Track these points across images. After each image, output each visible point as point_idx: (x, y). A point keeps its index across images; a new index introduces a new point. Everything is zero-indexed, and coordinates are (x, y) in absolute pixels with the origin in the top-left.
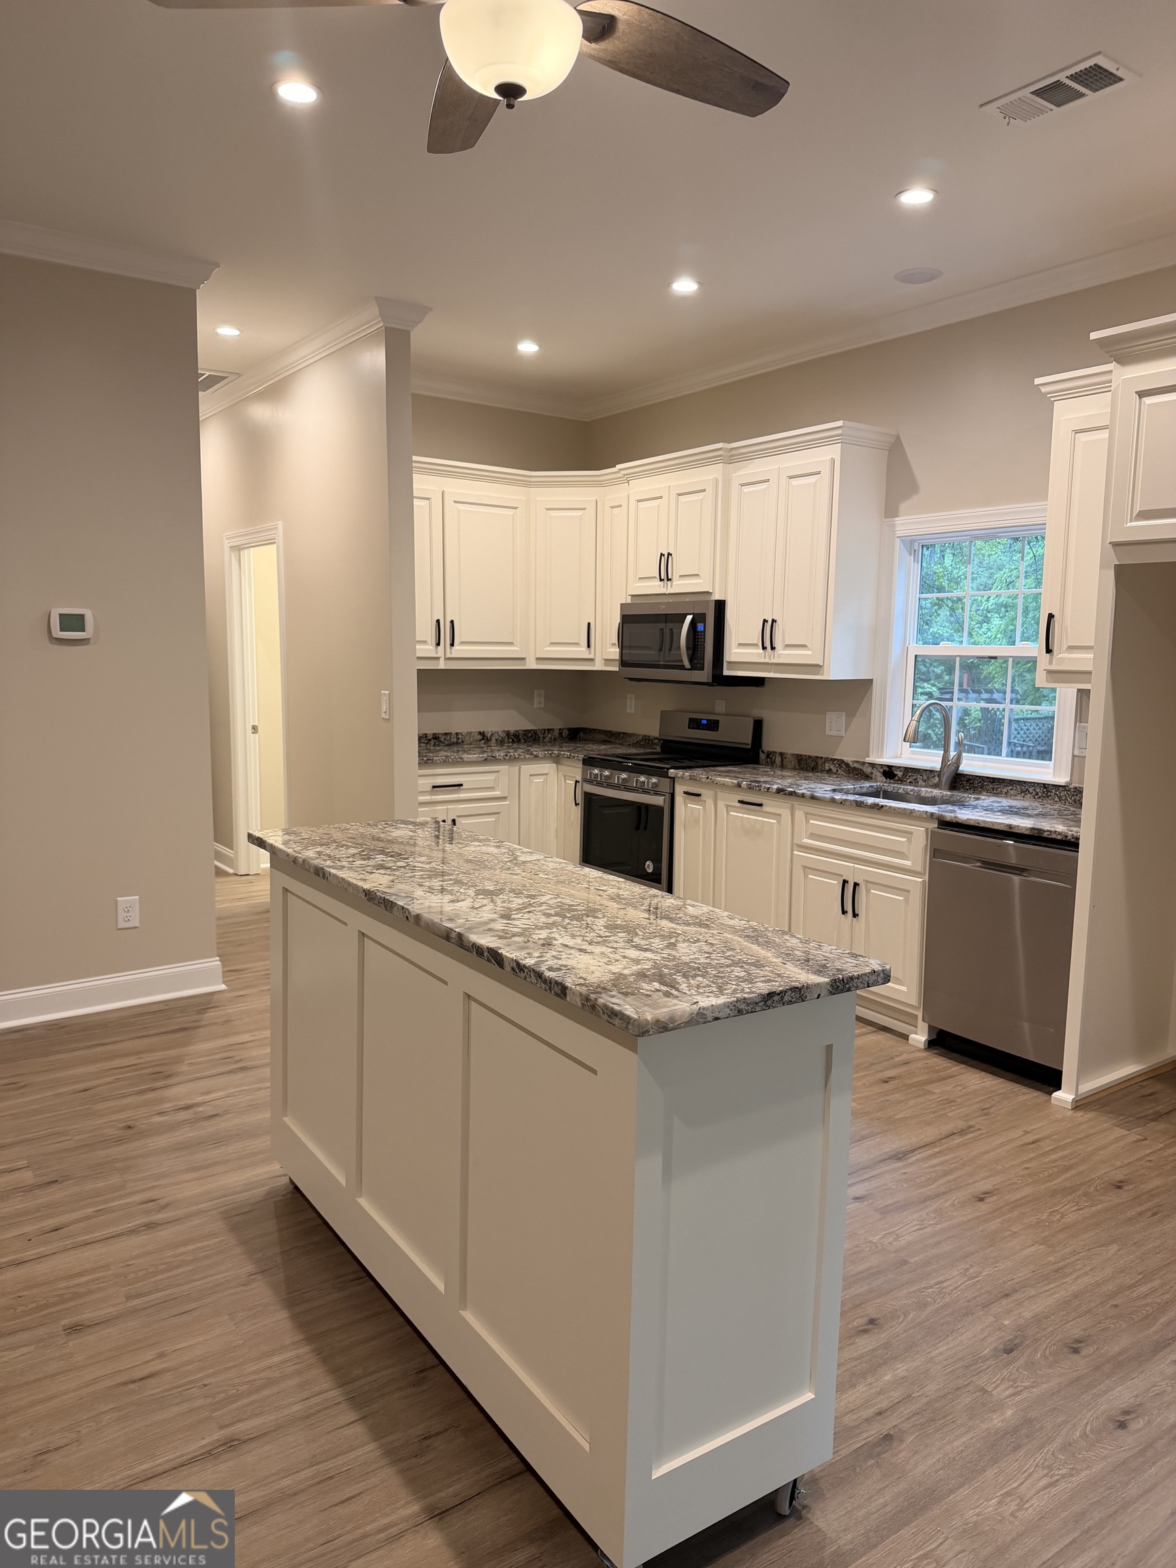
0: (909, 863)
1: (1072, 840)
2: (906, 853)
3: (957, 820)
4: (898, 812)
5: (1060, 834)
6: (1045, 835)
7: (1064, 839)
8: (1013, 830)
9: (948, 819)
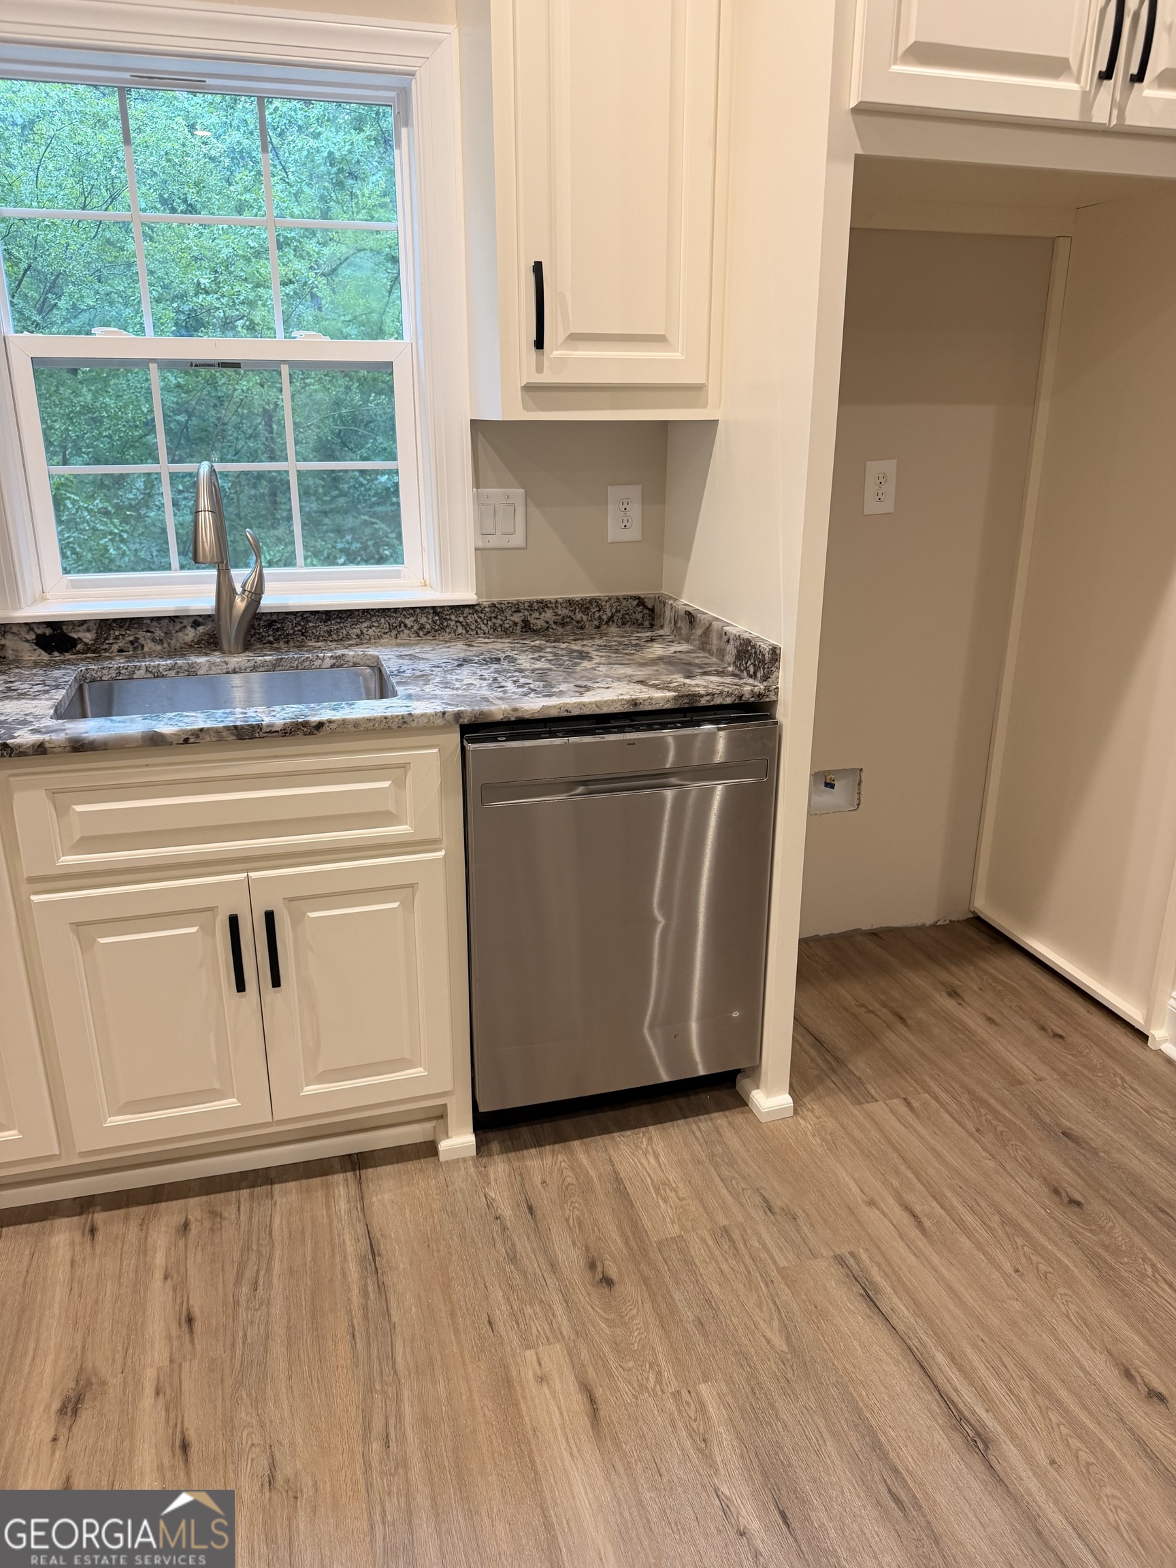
0: (402, 829)
1: (753, 699)
2: (393, 811)
3: (520, 714)
4: (367, 730)
5: (729, 695)
6: (703, 702)
7: (737, 701)
8: (641, 708)
9: (499, 717)
